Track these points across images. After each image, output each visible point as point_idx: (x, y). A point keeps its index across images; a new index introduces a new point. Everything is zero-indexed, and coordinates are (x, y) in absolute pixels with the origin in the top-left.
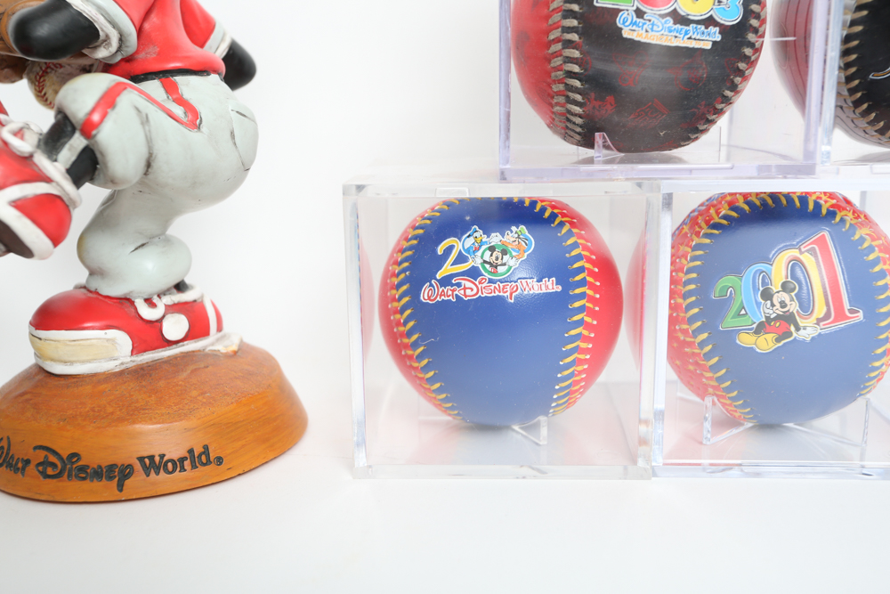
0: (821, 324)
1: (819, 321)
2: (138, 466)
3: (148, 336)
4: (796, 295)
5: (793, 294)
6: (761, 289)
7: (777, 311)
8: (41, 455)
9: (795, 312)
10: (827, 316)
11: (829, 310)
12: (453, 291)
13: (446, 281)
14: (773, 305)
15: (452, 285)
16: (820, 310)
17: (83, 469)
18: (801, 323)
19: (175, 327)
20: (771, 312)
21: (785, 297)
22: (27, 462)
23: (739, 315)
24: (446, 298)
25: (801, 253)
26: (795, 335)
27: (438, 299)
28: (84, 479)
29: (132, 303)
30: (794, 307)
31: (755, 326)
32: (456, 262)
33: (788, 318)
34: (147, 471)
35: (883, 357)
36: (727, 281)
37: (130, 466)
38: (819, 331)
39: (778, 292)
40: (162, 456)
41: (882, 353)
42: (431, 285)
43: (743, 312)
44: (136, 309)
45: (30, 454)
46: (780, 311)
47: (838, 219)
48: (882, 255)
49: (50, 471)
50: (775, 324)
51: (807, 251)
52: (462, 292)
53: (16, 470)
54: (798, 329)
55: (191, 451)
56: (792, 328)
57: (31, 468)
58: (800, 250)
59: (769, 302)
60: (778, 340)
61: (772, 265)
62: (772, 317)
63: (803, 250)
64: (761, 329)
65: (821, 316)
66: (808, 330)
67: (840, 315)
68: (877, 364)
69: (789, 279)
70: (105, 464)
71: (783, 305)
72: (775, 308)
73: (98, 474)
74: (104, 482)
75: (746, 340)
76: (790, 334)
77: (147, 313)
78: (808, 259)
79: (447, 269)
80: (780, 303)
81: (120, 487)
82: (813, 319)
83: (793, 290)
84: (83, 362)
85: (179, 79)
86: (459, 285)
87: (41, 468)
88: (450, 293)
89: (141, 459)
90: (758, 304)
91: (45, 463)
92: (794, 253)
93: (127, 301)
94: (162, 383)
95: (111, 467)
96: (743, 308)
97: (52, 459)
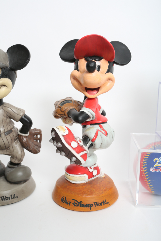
2: (94, 204)
3: (91, 175)
8: (74, 201)
12: (158, 170)
13: (156, 168)
15: (158, 169)
17: (83, 205)
19: (95, 173)
22: (70, 202)
24: (156, 171)
27: (154, 171)
28: (83, 207)
29: (87, 168)
32: (158, 164)
34: (95, 205)
37: (92, 204)
40: (98, 202)
42: (153, 168)
44: (88, 169)
45: (71, 201)
49: (76, 205)
52: (160, 170)
53: (68, 204)
55: (103, 201)
57: (71, 204)
70: (87, 204)
73: (86, 206)
74: (87, 208)
77: (91, 170)
79: (156, 165)
81: (90, 209)
84: (79, 181)
85: (102, 125)
86: (159, 169)
87: (74, 204)
88: (157, 170)
89: (94, 203)
91: (75, 203)
93: (86, 168)
94: (95, 186)
95: (89, 205)
97: (76, 202)
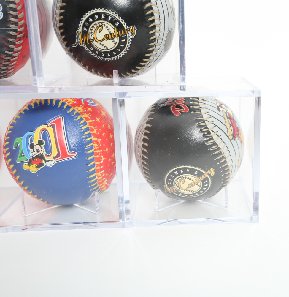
0: (56, 159)
1: (54, 158)
4: (44, 146)
5: (42, 146)
6: (30, 143)
7: (36, 154)
9: (44, 154)
10: (58, 155)
11: (59, 152)
14: (34, 151)
16: (54, 153)
18: (47, 159)
20: (33, 154)
21: (39, 147)
23: (22, 156)
25: (48, 127)
26: (45, 164)
30: (43, 152)
31: (28, 161)
33: (41, 157)
35: (94, 173)
36: (18, 140)
38: (56, 162)
39: (36, 145)
41: (92, 171)
43: (23, 155)
46: (37, 154)
47: (71, 110)
48: (90, 127)
50: (35, 160)
51: (51, 126)
54: (46, 162)
56: (43, 162)
58: (47, 125)
59: (32, 149)
60: (38, 167)
61: (34, 132)
62: (34, 156)
63: (49, 125)
64: (31, 162)
65: (55, 155)
66: (50, 162)
67: (65, 155)
68: (92, 176)
69: (41, 139)
71: (38, 151)
72: (35, 152)
75: (26, 167)
76: (43, 165)
78: (50, 130)
80: (37, 150)
82: (52, 157)
83: (43, 144)
90: (28, 151)
92: (45, 126)
96: (23, 153)
